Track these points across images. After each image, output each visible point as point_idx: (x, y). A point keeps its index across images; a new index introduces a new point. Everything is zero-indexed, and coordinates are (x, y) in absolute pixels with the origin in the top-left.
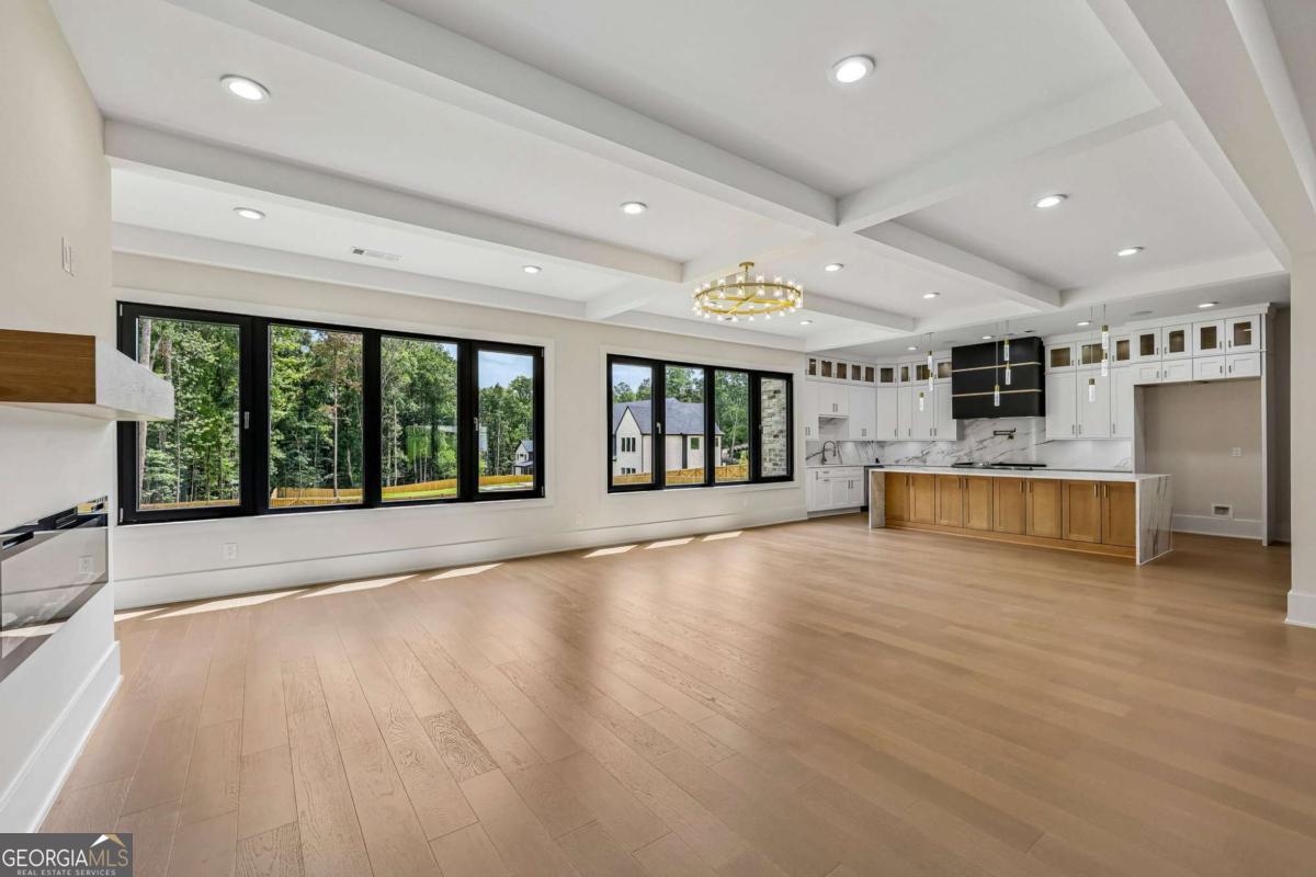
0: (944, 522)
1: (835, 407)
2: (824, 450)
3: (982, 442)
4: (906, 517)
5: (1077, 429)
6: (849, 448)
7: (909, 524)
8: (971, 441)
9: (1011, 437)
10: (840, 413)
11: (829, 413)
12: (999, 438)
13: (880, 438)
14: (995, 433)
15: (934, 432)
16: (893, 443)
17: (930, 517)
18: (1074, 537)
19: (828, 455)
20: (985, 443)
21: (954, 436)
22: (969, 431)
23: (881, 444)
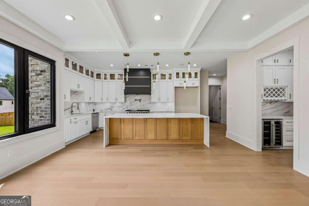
0: (137, 138)
1: (79, 86)
2: (72, 107)
3: (131, 103)
4: (120, 137)
5: (159, 99)
6: (83, 106)
7: (121, 141)
8: (128, 103)
9: (140, 101)
10: (81, 89)
11: (75, 88)
12: (137, 102)
13: (96, 101)
14: (135, 100)
15: (116, 99)
16: (100, 103)
17: (131, 137)
18: (184, 138)
19: (74, 109)
20: (132, 103)
21: (123, 101)
22: (127, 99)
23: (95, 104)
